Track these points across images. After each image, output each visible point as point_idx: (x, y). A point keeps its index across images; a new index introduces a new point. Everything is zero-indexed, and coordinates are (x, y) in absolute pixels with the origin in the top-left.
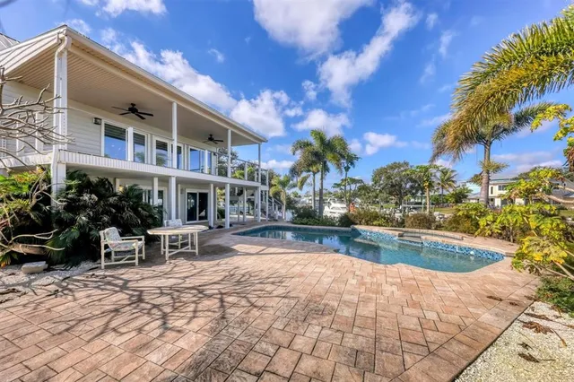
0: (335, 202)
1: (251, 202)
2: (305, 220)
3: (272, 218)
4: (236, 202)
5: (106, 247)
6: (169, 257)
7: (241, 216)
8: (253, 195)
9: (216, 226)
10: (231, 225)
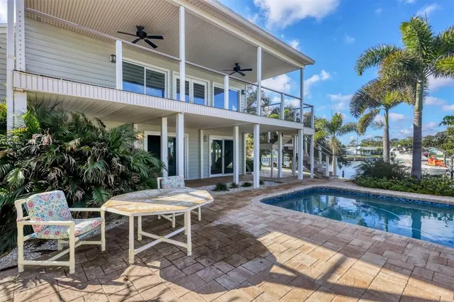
0: (402, 152)
1: (289, 152)
2: (384, 181)
3: (320, 175)
4: (269, 152)
5: (28, 230)
6: (136, 256)
7: (275, 169)
8: (290, 142)
9: (241, 183)
10: (261, 183)
